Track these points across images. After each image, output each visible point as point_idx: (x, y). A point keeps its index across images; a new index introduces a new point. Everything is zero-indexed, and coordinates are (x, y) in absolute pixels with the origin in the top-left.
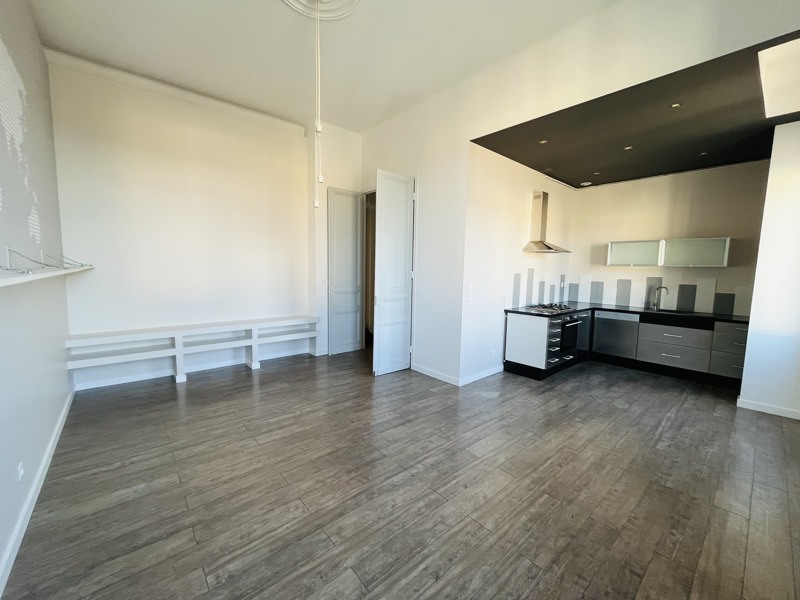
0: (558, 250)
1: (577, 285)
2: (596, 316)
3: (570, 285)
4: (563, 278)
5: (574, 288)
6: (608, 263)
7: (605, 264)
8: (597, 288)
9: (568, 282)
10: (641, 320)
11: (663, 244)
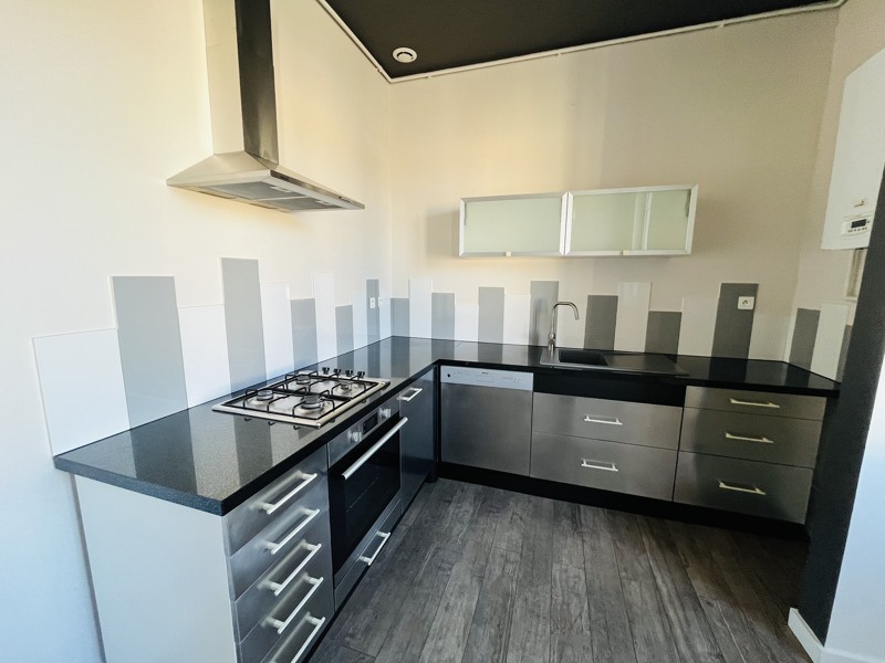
0: (339, 202)
1: (406, 303)
2: (444, 379)
3: (393, 301)
4: (373, 288)
5: (400, 308)
6: (461, 253)
7: (455, 253)
8: (443, 306)
9: (386, 296)
10: (538, 387)
11: (568, 200)
